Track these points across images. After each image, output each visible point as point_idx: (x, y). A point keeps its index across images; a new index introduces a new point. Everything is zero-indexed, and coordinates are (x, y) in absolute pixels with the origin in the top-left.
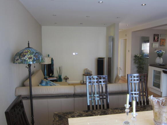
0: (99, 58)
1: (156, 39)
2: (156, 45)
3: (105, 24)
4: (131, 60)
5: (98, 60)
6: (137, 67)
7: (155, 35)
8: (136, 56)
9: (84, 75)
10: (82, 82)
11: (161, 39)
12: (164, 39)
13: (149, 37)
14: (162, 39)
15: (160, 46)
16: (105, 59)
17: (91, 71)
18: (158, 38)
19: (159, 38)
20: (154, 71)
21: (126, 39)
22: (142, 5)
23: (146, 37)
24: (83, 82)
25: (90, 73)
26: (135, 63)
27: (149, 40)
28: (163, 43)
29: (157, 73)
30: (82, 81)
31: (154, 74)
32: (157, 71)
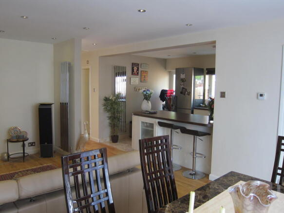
0: (42, 105)
1: (135, 71)
2: (136, 80)
3: (53, 38)
4: (99, 107)
5: (39, 108)
6: (110, 118)
7: (133, 65)
8: (106, 99)
9: (9, 141)
10: (6, 158)
11: (141, 71)
12: (146, 71)
13: (126, 67)
14: (143, 71)
15: (141, 82)
16: (53, 105)
17: (26, 132)
18: (138, 70)
19: (140, 69)
20: (143, 123)
21: (89, 69)
22: (139, 11)
23: (121, 67)
24: (8, 156)
25: (23, 136)
26: (106, 110)
27: (125, 72)
28: (145, 77)
29: (147, 126)
30: (6, 155)
31: (142, 129)
32: (146, 123)
